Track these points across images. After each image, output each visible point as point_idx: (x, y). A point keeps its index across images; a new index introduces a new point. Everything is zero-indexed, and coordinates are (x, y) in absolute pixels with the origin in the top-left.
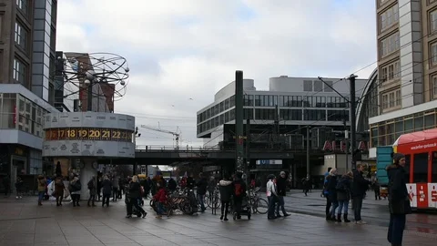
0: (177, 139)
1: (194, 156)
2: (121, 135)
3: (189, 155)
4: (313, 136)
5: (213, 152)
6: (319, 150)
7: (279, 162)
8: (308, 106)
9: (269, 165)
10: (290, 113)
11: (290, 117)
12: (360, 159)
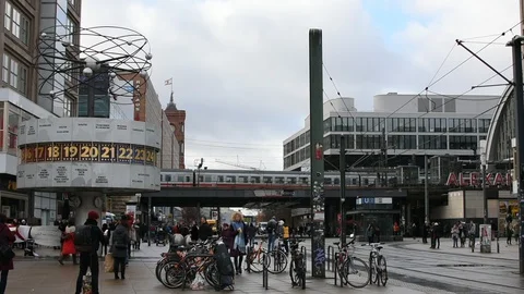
1: (274, 194)
2: (134, 151)
3: (269, 194)
4: (432, 168)
5: (300, 189)
6: (442, 185)
7: (388, 201)
8: (424, 131)
9: (373, 204)
10: (402, 140)
11: (402, 146)
12: (496, 197)
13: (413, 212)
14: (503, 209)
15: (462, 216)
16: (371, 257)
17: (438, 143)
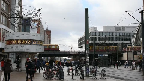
0: (72, 48)
1: (75, 53)
2: (37, 42)
3: (74, 53)
4: (119, 46)
5: (82, 52)
6: (121, 51)
7: (107, 55)
8: (116, 36)
9: (103, 56)
11: (110, 40)
12: (136, 54)
13: (113, 58)
14: (138, 58)
15: (127, 60)
16: (102, 71)
17: (120, 39)
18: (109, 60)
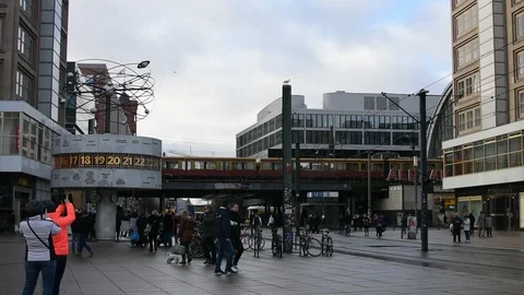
1: (232, 187)
2: (145, 162)
3: (227, 186)
7: (335, 194)
8: (370, 127)
9: (322, 197)
10: (349, 135)
11: (348, 141)
12: (432, 192)
13: (357, 204)
14: (437, 202)
15: (401, 208)
16: (323, 238)
17: (382, 139)
18: (343, 209)
